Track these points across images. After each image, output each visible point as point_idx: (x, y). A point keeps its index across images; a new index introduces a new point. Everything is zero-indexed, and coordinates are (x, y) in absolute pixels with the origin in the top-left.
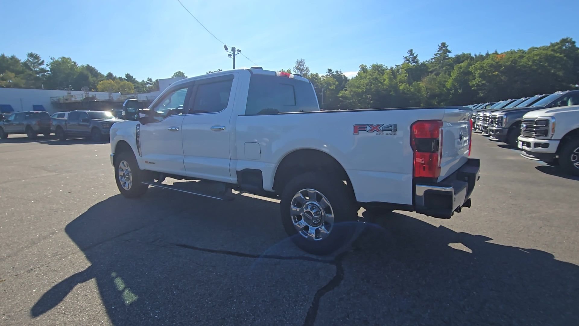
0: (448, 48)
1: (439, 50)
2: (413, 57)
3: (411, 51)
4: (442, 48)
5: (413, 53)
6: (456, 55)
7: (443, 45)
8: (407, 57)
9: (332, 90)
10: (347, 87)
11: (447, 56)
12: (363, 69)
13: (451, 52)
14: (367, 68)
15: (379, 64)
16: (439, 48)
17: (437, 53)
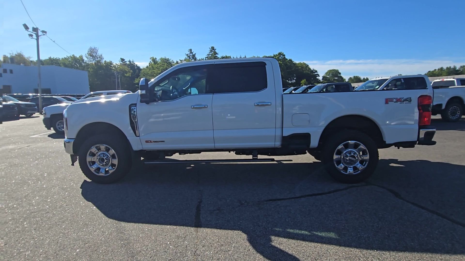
0: (216, 51)
1: (210, 51)
2: (192, 55)
3: (191, 50)
4: (212, 50)
5: (192, 52)
6: (222, 56)
7: (213, 48)
8: (188, 55)
9: (128, 76)
10: (141, 75)
11: (217, 57)
12: (154, 60)
13: (218, 54)
14: (157, 60)
15: (167, 58)
16: (210, 50)
17: (209, 53)
